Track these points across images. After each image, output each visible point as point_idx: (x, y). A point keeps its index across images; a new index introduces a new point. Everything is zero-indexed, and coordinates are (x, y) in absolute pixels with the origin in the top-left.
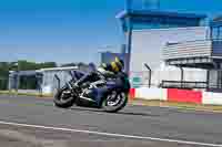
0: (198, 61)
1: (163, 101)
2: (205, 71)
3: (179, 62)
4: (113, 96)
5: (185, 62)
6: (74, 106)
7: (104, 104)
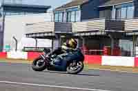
0: (46, 35)
1: (24, 60)
2: (51, 41)
3: (34, 35)
4: (74, 64)
5: (38, 35)
6: (46, 70)
7: (67, 69)
